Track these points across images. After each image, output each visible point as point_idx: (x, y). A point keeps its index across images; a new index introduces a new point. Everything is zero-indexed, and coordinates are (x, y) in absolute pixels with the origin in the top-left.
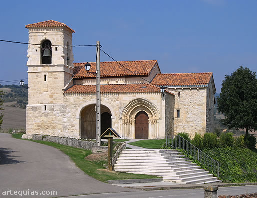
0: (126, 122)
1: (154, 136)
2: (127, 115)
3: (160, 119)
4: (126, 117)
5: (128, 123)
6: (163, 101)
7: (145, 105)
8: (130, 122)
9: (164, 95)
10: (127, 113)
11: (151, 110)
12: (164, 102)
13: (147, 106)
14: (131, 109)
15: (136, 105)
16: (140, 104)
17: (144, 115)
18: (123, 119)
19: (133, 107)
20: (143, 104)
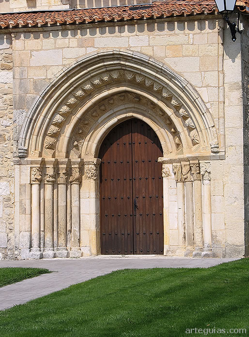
0: (50, 171)
1: (189, 238)
2: (56, 136)
3: (217, 154)
4: (52, 147)
5: (62, 179)
6: (228, 61)
7: (141, 86)
8: (69, 173)
9: (234, 31)
10: (53, 129)
11: (169, 112)
12: (233, 68)
13: (149, 90)
14: (74, 108)
15: (98, 89)
16: (118, 83)
17: (138, 137)
18: (34, 156)
19: (82, 100)
20: (132, 83)
